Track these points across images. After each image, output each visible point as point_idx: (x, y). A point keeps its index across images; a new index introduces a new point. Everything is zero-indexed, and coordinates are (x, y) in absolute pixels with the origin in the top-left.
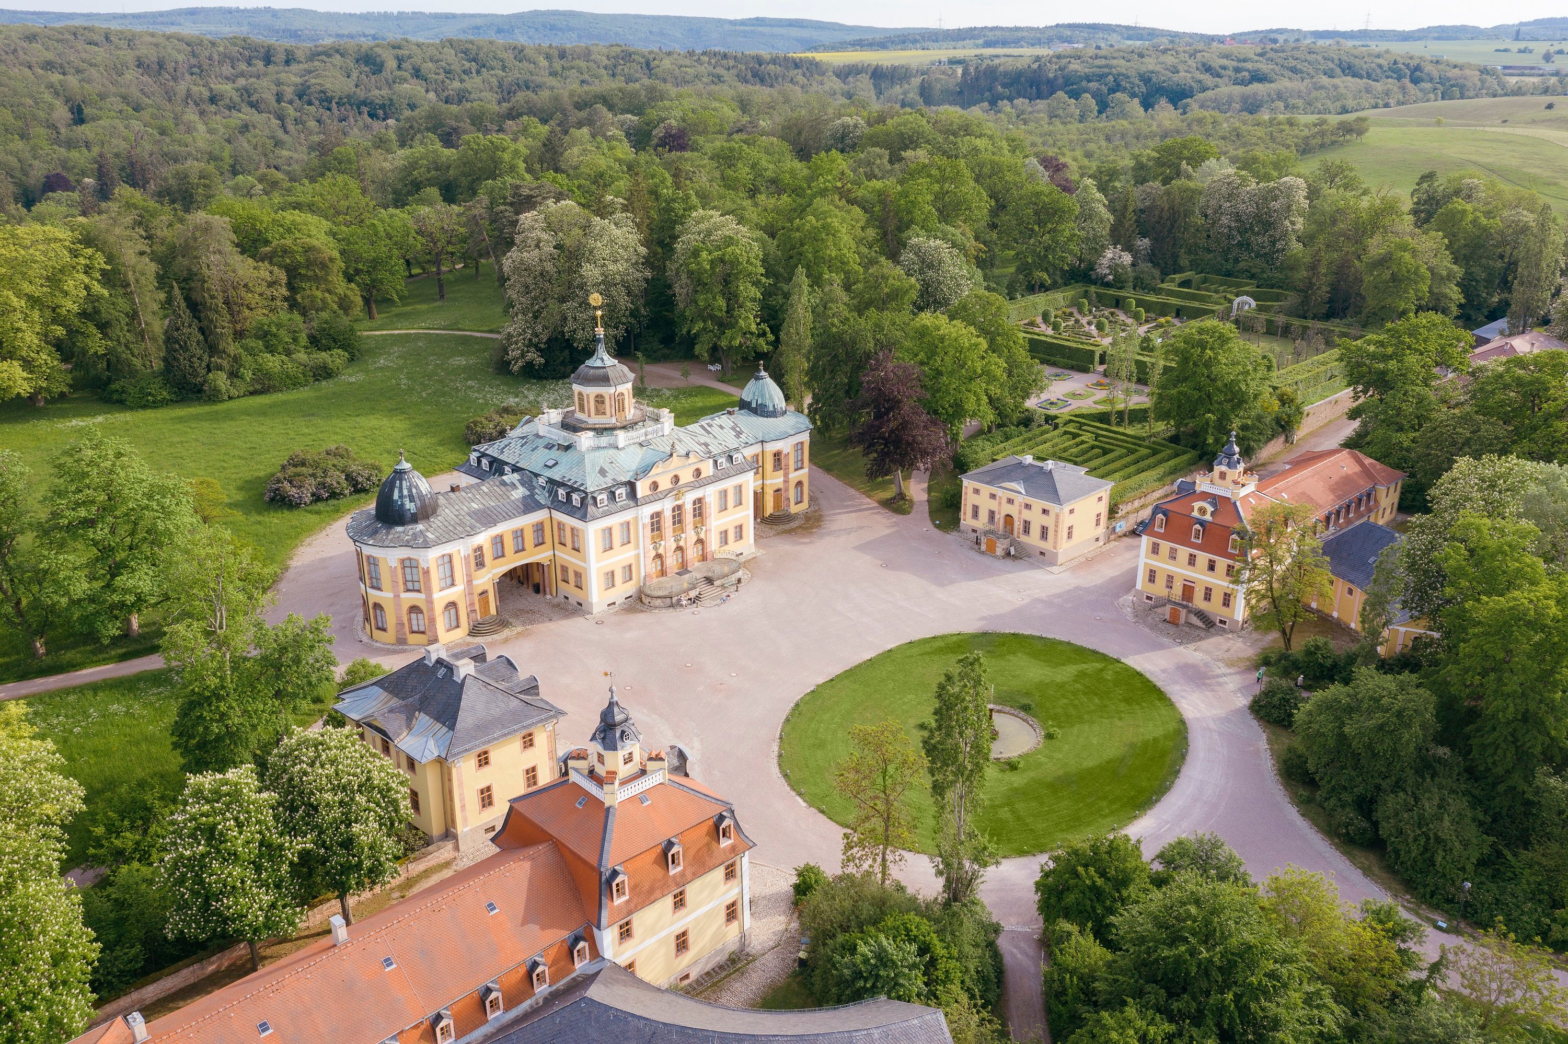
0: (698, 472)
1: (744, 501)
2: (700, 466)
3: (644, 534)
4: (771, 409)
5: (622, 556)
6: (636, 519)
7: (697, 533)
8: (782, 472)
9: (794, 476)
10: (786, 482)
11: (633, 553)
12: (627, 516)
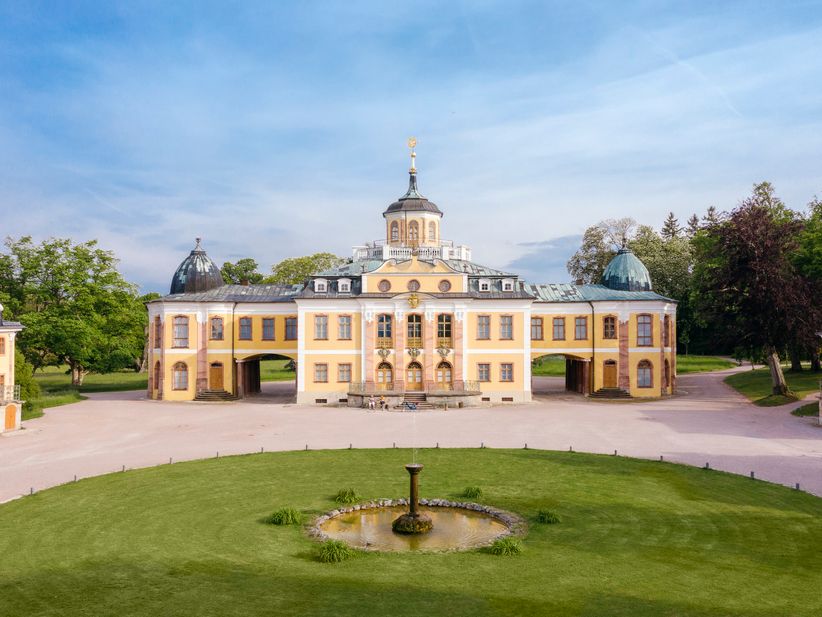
0: (446, 283)
1: (515, 334)
2: (450, 278)
3: (369, 336)
4: (624, 281)
5: (336, 352)
6: (360, 315)
7: (442, 354)
8: (616, 343)
9: (637, 353)
10: (624, 355)
11: (354, 352)
12: (348, 308)
